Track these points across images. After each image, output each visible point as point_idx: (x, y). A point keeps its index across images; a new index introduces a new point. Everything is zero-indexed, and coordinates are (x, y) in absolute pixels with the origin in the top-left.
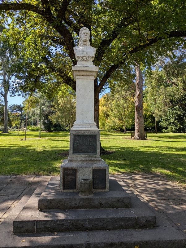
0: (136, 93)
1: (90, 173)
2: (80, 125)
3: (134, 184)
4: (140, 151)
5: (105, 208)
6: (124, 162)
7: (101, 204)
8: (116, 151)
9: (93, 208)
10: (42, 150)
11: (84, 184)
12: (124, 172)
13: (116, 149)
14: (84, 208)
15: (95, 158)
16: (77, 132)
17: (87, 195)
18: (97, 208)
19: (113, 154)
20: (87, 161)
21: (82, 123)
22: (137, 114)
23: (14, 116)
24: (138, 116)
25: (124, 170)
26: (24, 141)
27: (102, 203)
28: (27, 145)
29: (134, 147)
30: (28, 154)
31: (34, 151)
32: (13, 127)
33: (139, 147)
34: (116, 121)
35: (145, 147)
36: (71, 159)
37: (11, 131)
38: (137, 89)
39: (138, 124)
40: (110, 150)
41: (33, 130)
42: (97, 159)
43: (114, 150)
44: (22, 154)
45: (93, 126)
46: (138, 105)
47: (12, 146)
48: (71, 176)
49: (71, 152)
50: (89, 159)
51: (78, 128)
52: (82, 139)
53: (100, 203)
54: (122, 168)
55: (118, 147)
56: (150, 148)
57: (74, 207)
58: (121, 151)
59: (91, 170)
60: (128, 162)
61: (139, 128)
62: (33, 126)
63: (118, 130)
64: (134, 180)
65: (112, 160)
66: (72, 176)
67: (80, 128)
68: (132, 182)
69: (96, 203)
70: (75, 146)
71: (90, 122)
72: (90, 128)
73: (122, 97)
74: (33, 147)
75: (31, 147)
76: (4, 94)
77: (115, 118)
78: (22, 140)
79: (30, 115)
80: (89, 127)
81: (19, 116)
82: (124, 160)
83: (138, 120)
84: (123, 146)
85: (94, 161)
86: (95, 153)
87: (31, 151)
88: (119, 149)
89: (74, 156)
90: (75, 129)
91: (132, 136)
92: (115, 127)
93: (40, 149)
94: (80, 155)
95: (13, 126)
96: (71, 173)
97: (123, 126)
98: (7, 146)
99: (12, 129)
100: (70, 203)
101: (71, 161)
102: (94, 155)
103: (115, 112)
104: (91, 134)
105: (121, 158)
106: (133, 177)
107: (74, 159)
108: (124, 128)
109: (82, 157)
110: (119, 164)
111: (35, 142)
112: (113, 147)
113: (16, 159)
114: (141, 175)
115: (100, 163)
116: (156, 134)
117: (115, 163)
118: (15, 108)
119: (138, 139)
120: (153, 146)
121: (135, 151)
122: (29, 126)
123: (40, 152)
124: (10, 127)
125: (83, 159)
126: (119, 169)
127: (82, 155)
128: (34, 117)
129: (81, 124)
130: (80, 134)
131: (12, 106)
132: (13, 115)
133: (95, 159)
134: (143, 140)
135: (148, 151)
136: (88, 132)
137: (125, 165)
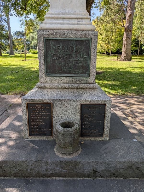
0: (127, 14)
1: (76, 110)
2: (57, 18)
3: (131, 111)
4: (129, 72)
5: (103, 177)
6: (114, 83)
7: (95, 172)
8: (105, 71)
9: (80, 177)
10: (37, 69)
11: (63, 135)
12: (115, 93)
13: (105, 69)
14: (63, 177)
15: (87, 83)
16: (51, 32)
17: (70, 154)
18: (89, 177)
19: (102, 75)
20: (71, 88)
21: (63, 14)
22: (126, 36)
23: (19, 41)
24: (126, 38)
25: (115, 91)
26: (24, 62)
27: (96, 170)
28: (25, 64)
29: (121, 67)
30: (23, 72)
31: (29, 70)
32: (19, 51)
33: (126, 68)
34: (104, 45)
35: (132, 67)
36: (42, 85)
37: (17, 54)
38: (128, 9)
39: (125, 46)
40: (99, 71)
41: (34, 53)
42: (90, 86)
43: (102, 70)
44: (17, 72)
45: (83, 20)
46: (127, 27)
47: (12, 66)
48: (42, 115)
49: (42, 72)
50: (76, 85)
51: (55, 24)
52: (61, 47)
53: (93, 170)
54: (113, 90)
55: (106, 68)
56: (137, 69)
57: (45, 175)
58: (110, 71)
59: (77, 105)
60: (118, 83)
61: (126, 50)
62: (34, 50)
63: (104, 53)
64: (129, 105)
65: (102, 80)
66: (44, 115)
67: (58, 24)
68: (128, 108)
69: (87, 169)
70: (49, 60)
71: (78, 12)
72: (78, 24)
73: (111, 21)
74: (29, 67)
75: (28, 67)
76: (6, 19)
77: (102, 42)
78: (23, 61)
79: (30, 39)
80: (76, 21)
81: (23, 41)
82: (114, 80)
83: (126, 42)
84: (111, 67)
85: (84, 88)
86: (86, 75)
87: (26, 69)
88: (107, 69)
89: (48, 79)
90: (47, 26)
91: (118, 58)
92: (102, 50)
93: (35, 68)
94: (58, 78)
95: (19, 49)
96: (42, 110)
97: (109, 50)
98: (8, 65)
99: (18, 52)
100: (36, 169)
101: (42, 88)
102: (84, 78)
103: (104, 36)
104: (79, 37)
105: (110, 78)
106: (127, 100)
107: (48, 85)
108: (110, 51)
109: (62, 82)
110: (109, 85)
111: (33, 62)
112: (101, 67)
113: (10, 77)
114: (135, 97)
115: (95, 93)
116: (138, 56)
117: (105, 84)
118: (19, 34)
119: (124, 61)
120: (140, 67)
121: (123, 71)
122: (31, 50)
123: (34, 72)
124: (17, 51)
125: (65, 85)
126: (110, 90)
127: (62, 78)
128: (34, 42)
129: (60, 16)
130: (58, 37)
131: (16, 32)
132: (17, 40)
133: (86, 86)
134: (128, 61)
135: (136, 71)
136: (73, 32)
137: (115, 86)
